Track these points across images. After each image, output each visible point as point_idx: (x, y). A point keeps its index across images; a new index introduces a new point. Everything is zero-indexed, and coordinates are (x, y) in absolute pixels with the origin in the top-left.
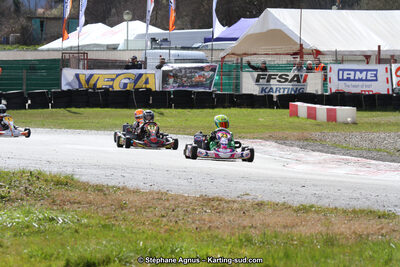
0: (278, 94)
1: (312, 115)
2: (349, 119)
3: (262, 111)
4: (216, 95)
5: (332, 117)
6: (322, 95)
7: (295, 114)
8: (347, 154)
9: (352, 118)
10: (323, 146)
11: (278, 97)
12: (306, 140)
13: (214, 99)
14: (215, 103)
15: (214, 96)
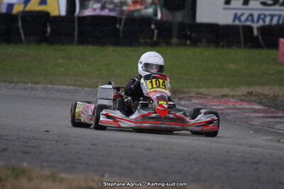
0: (261, 23)
13: (153, 31)
14: (155, 38)
15: (153, 27)
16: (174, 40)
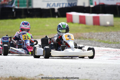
1: (82, 21)
2: (108, 23)
3: (48, 20)
4: (15, 9)
5: (96, 22)
6: (89, 7)
7: (70, 20)
8: (108, 47)
9: (110, 22)
10: (91, 41)
11: (59, 9)
12: (80, 38)
13: (13, 12)
14: (15, 15)
15: (13, 10)
16: (23, 16)
